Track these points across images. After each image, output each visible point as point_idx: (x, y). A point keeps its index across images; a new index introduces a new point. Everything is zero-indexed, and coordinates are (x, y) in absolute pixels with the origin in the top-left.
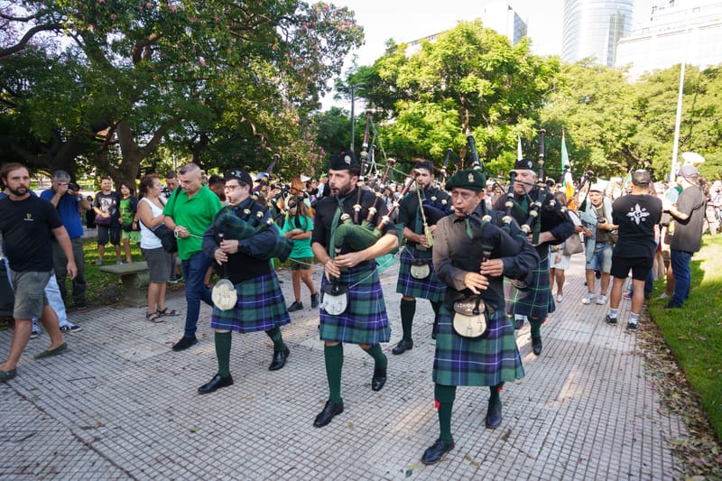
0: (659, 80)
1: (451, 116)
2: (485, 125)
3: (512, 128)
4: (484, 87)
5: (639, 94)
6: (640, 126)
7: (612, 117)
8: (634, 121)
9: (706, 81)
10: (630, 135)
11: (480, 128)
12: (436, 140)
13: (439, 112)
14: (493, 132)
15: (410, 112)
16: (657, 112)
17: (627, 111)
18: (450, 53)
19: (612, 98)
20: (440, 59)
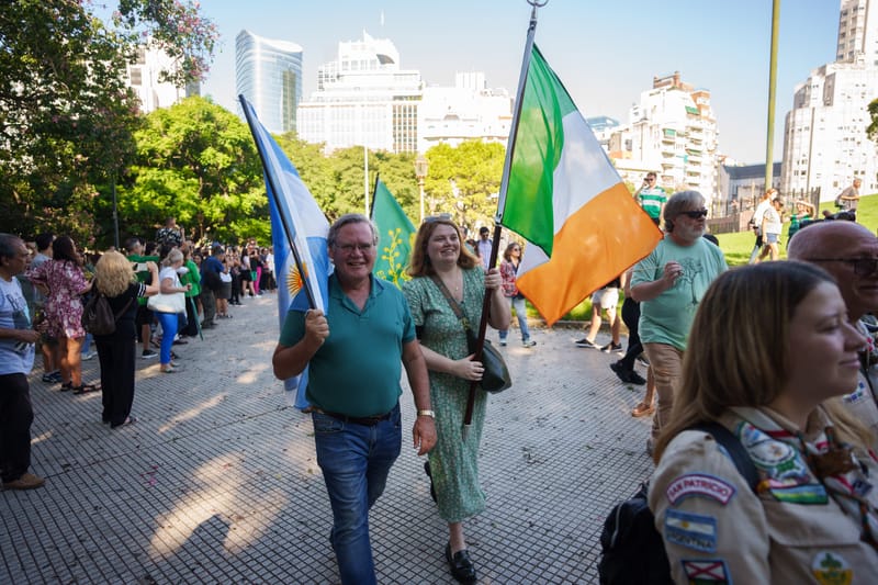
0: (347, 157)
1: (193, 185)
2: (222, 193)
3: (246, 195)
4: (222, 160)
5: (334, 168)
6: (338, 194)
7: (317, 187)
8: (333, 190)
9: (378, 162)
10: (332, 202)
11: (218, 196)
12: (183, 208)
13: (179, 180)
14: (230, 200)
15: (148, 178)
16: (349, 184)
17: (328, 182)
18: (193, 128)
19: (316, 170)
20: (183, 133)
